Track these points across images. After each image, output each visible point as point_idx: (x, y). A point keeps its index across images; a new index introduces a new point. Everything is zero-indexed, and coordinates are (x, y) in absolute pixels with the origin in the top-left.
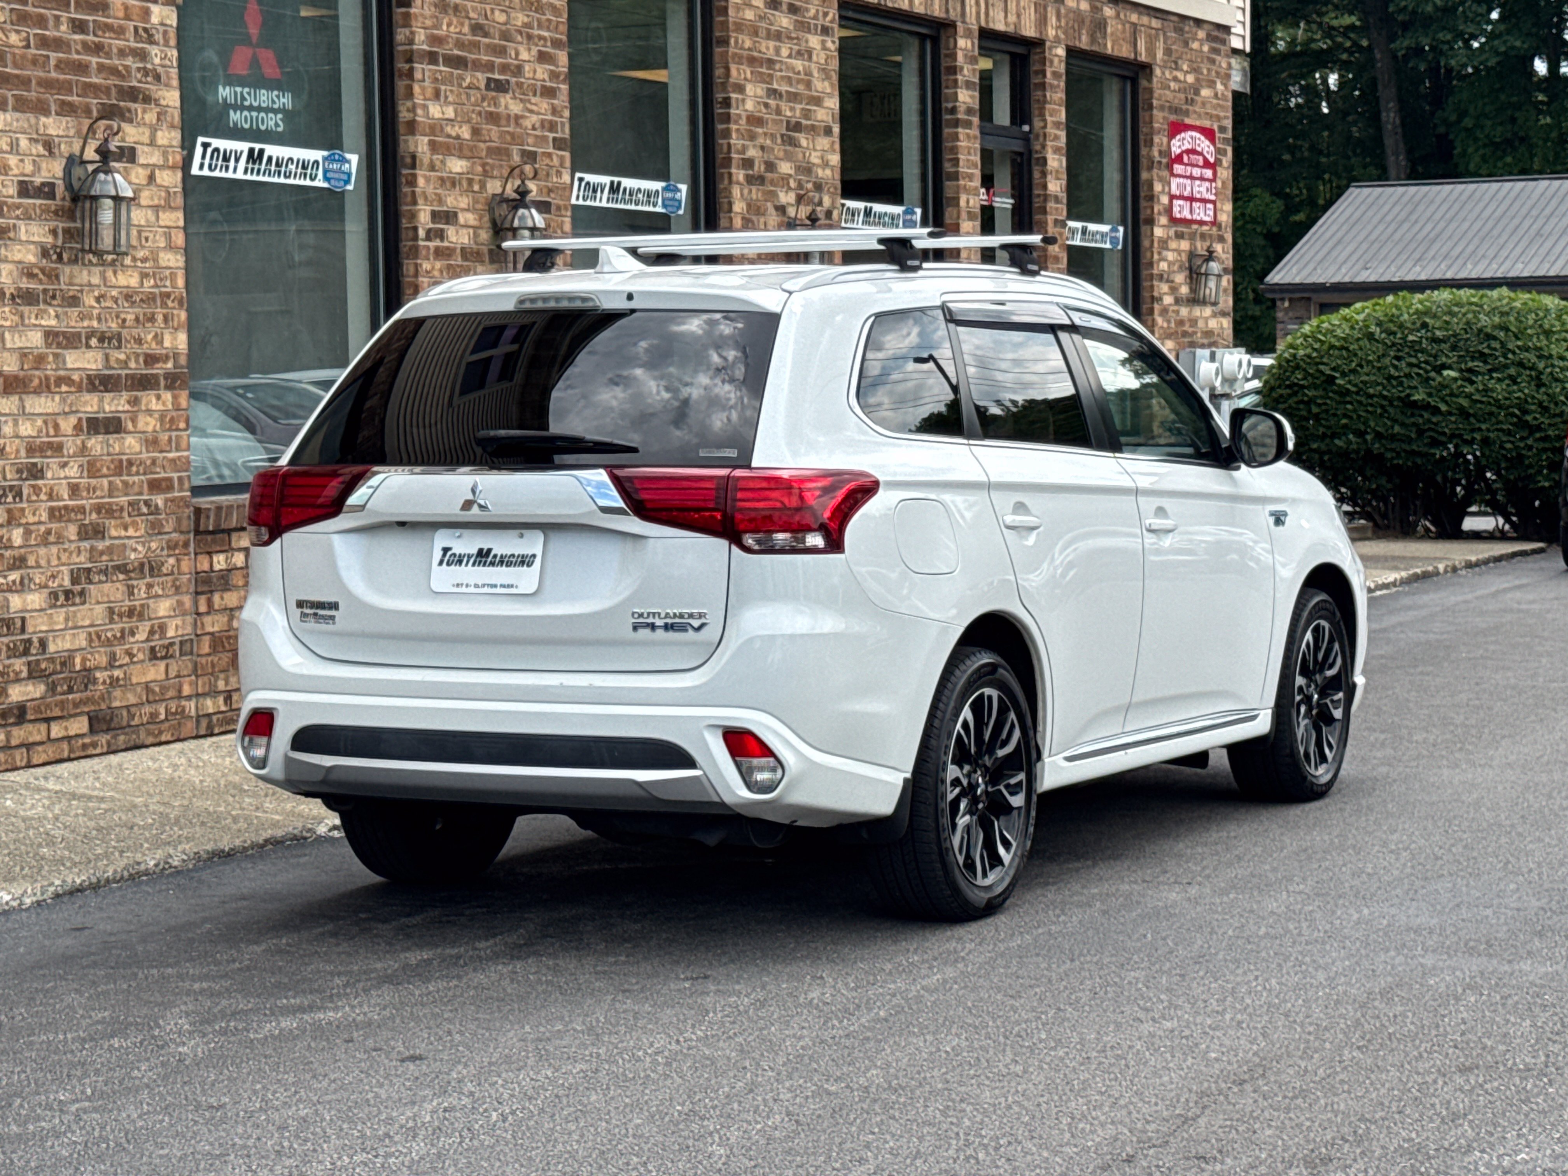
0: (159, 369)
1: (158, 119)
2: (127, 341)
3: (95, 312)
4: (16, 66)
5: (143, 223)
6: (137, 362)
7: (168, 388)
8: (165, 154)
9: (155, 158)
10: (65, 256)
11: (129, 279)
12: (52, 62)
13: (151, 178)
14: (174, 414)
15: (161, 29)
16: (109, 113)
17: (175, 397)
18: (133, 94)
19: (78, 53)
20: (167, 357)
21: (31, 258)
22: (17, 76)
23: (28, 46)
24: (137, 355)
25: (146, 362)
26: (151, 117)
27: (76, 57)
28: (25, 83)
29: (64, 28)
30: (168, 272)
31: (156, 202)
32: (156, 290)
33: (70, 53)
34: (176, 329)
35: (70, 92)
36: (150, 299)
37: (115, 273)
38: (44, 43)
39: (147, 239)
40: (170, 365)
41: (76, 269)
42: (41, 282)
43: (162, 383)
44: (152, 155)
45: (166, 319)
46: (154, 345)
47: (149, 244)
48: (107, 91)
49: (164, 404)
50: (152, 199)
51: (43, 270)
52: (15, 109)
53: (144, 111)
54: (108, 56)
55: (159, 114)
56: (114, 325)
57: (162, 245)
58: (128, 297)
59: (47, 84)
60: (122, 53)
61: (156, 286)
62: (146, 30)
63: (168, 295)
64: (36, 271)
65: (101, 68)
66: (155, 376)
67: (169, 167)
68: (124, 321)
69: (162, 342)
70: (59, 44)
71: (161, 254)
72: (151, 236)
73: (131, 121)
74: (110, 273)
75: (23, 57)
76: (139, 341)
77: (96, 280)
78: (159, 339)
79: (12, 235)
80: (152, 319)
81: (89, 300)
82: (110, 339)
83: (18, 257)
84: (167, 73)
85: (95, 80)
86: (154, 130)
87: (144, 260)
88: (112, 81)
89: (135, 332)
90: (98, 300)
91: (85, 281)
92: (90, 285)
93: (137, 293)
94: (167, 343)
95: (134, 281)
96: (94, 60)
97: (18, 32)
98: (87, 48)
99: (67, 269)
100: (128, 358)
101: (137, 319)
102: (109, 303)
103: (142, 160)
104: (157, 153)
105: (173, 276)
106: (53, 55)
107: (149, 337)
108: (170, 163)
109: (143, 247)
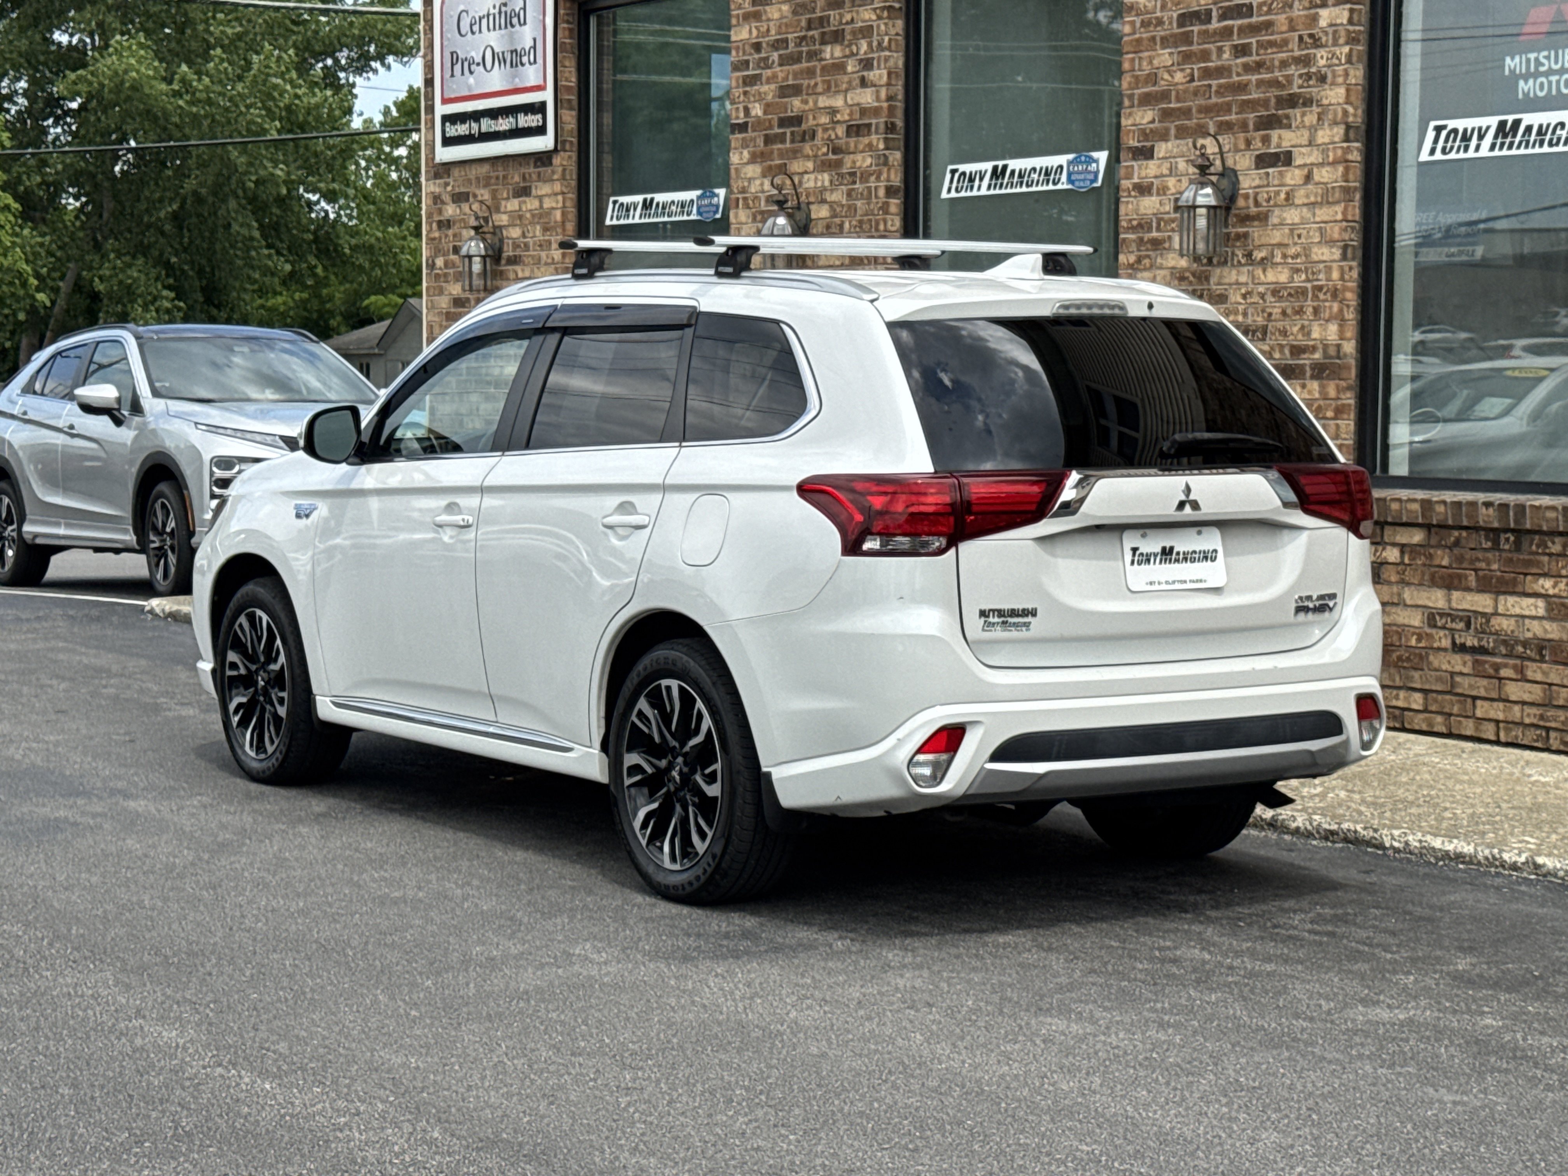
0: (1305, 360)
1: (1319, 119)
2: (1273, 334)
3: (1241, 308)
4: (1178, 100)
5: (1297, 220)
6: (1282, 352)
7: (1313, 377)
8: (1325, 152)
9: (1315, 157)
10: (1215, 261)
11: (1279, 276)
12: (1214, 89)
13: (1308, 178)
14: (1322, 403)
15: (1330, 30)
16: (1269, 123)
17: (1322, 387)
18: (1292, 101)
19: (1238, 75)
20: (1314, 349)
21: (1183, 263)
22: (1179, 109)
23: (1192, 80)
24: (1282, 347)
25: (1292, 353)
26: (1311, 118)
27: (1236, 79)
28: (1186, 113)
29: (1226, 56)
30: (1322, 266)
31: (1312, 199)
32: (1309, 285)
33: (1230, 76)
34: (1327, 321)
35: (1229, 111)
36: (1301, 293)
37: (1264, 271)
38: (1207, 73)
39: (1299, 236)
40: (1317, 355)
41: (1226, 270)
42: (1191, 283)
43: (1308, 373)
44: (1310, 155)
45: (1316, 311)
46: (1300, 337)
47: (1303, 240)
48: (1265, 103)
49: (1310, 392)
50: (1307, 196)
51: (1194, 275)
52: (1177, 137)
53: (1303, 115)
54: (1270, 70)
55: (1319, 114)
56: (1259, 319)
57: (1317, 240)
58: (1275, 293)
59: (1206, 110)
60: (1284, 64)
61: (1308, 280)
62: (1311, 36)
63: (1320, 288)
64: (1187, 274)
65: (1260, 83)
66: (1303, 366)
67: (1329, 164)
68: (1270, 314)
69: (1309, 333)
70: (1221, 71)
71: (1315, 249)
72: (1304, 232)
73: (1289, 127)
74: (1259, 272)
75: (1185, 91)
76: (1284, 333)
77: (1243, 279)
78: (1305, 331)
79: (1167, 245)
80: (1300, 312)
81: (1235, 297)
82: (1254, 332)
83: (1171, 263)
84: (1334, 72)
85: (1255, 96)
86: (1313, 130)
87: (1296, 256)
88: (1274, 92)
89: (1280, 325)
90: (1244, 296)
91: (1233, 280)
92: (1237, 283)
93: (1285, 288)
94: (1315, 335)
95: (1283, 277)
96: (1254, 78)
97: (1182, 70)
98: (1247, 68)
99: (1218, 271)
100: (1272, 348)
101: (1284, 313)
102: (1256, 299)
103: (1298, 161)
104: (1315, 152)
105: (1329, 269)
106: (1214, 83)
107: (1295, 329)
108: (1331, 159)
109: (1295, 244)
